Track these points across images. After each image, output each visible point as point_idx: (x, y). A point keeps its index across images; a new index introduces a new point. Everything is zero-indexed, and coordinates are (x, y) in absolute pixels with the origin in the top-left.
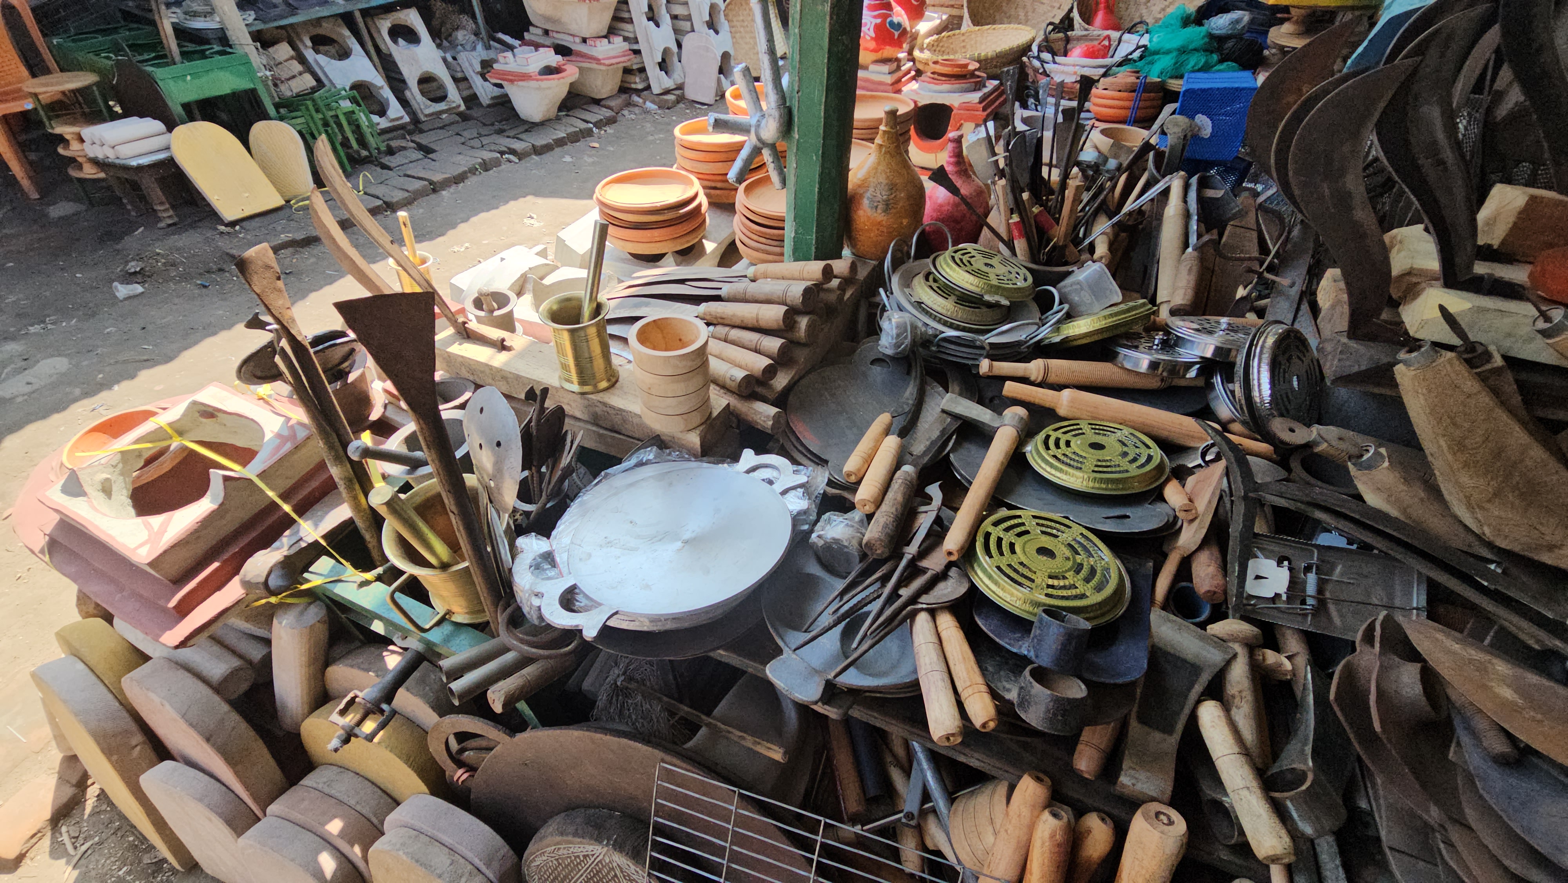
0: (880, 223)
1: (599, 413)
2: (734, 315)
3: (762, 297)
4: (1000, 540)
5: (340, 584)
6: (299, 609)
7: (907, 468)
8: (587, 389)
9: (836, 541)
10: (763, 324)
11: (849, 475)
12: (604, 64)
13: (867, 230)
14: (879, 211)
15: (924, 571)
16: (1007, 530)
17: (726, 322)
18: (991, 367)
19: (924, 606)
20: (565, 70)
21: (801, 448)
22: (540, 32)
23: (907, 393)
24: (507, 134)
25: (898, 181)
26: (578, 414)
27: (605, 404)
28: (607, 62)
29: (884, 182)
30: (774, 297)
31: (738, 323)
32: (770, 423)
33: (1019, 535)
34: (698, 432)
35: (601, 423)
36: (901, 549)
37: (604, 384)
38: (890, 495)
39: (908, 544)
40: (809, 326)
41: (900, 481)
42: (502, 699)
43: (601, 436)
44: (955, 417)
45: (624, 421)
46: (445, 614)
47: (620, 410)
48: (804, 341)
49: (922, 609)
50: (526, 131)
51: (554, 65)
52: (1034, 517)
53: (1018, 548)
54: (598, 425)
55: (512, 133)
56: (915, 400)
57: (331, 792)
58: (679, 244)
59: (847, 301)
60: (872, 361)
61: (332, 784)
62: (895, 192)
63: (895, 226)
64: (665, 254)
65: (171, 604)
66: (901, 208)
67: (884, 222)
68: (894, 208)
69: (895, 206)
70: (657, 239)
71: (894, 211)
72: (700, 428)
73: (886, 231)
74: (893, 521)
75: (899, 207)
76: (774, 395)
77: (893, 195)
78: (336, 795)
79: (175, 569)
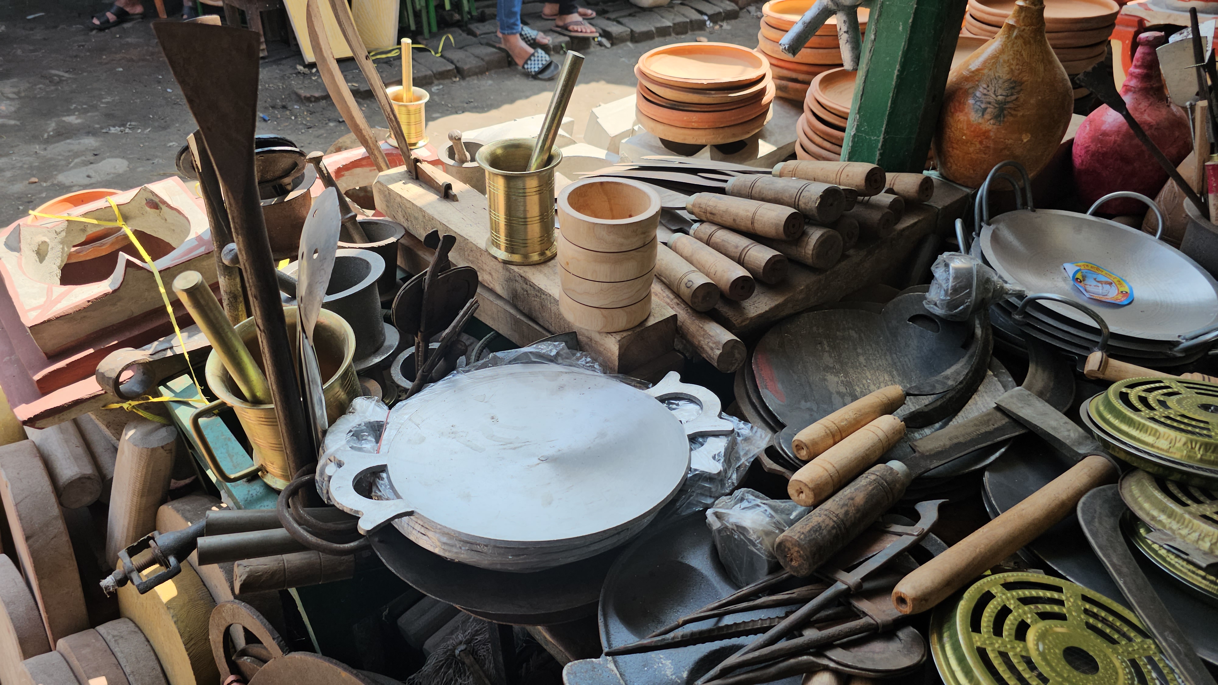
0: (985, 134)
1: (519, 290)
2: (726, 212)
3: (770, 195)
4: (1004, 612)
5: (183, 407)
6: (150, 427)
7: (896, 465)
8: (516, 258)
9: (742, 530)
10: (759, 227)
11: (799, 447)
13: (966, 142)
14: (987, 116)
15: (858, 614)
16: (1025, 601)
17: (717, 219)
18: (1103, 365)
19: (832, 665)
21: (755, 400)
23: (949, 372)
24: (607, 16)
25: (1026, 77)
26: (499, 289)
27: (526, 280)
29: (1006, 77)
30: (786, 197)
31: (729, 221)
32: (718, 352)
33: (1044, 616)
34: (618, 337)
35: (519, 304)
36: (835, 571)
37: (535, 257)
38: (847, 491)
39: (849, 570)
40: (822, 243)
41: (873, 477)
42: (244, 577)
43: (517, 321)
44: (1017, 421)
45: (543, 306)
46: (258, 470)
47: (540, 290)
48: (810, 261)
49: (826, 669)
50: (630, 15)
52: (1085, 598)
53: (1031, 635)
54: (515, 307)
55: (613, 16)
56: (961, 383)
57: (116, 650)
58: (721, 136)
59: (904, 230)
60: (908, 317)
61: (120, 641)
62: (1018, 93)
63: (1010, 141)
64: (703, 146)
65: (37, 377)
66: (1023, 116)
67: (992, 134)
68: (1012, 115)
69: (1013, 112)
70: (695, 125)
71: (1011, 119)
72: (625, 334)
73: (988, 147)
74: (833, 528)
75: (1020, 114)
76: (742, 322)
77: (1014, 97)
78: (119, 655)
79: (53, 343)
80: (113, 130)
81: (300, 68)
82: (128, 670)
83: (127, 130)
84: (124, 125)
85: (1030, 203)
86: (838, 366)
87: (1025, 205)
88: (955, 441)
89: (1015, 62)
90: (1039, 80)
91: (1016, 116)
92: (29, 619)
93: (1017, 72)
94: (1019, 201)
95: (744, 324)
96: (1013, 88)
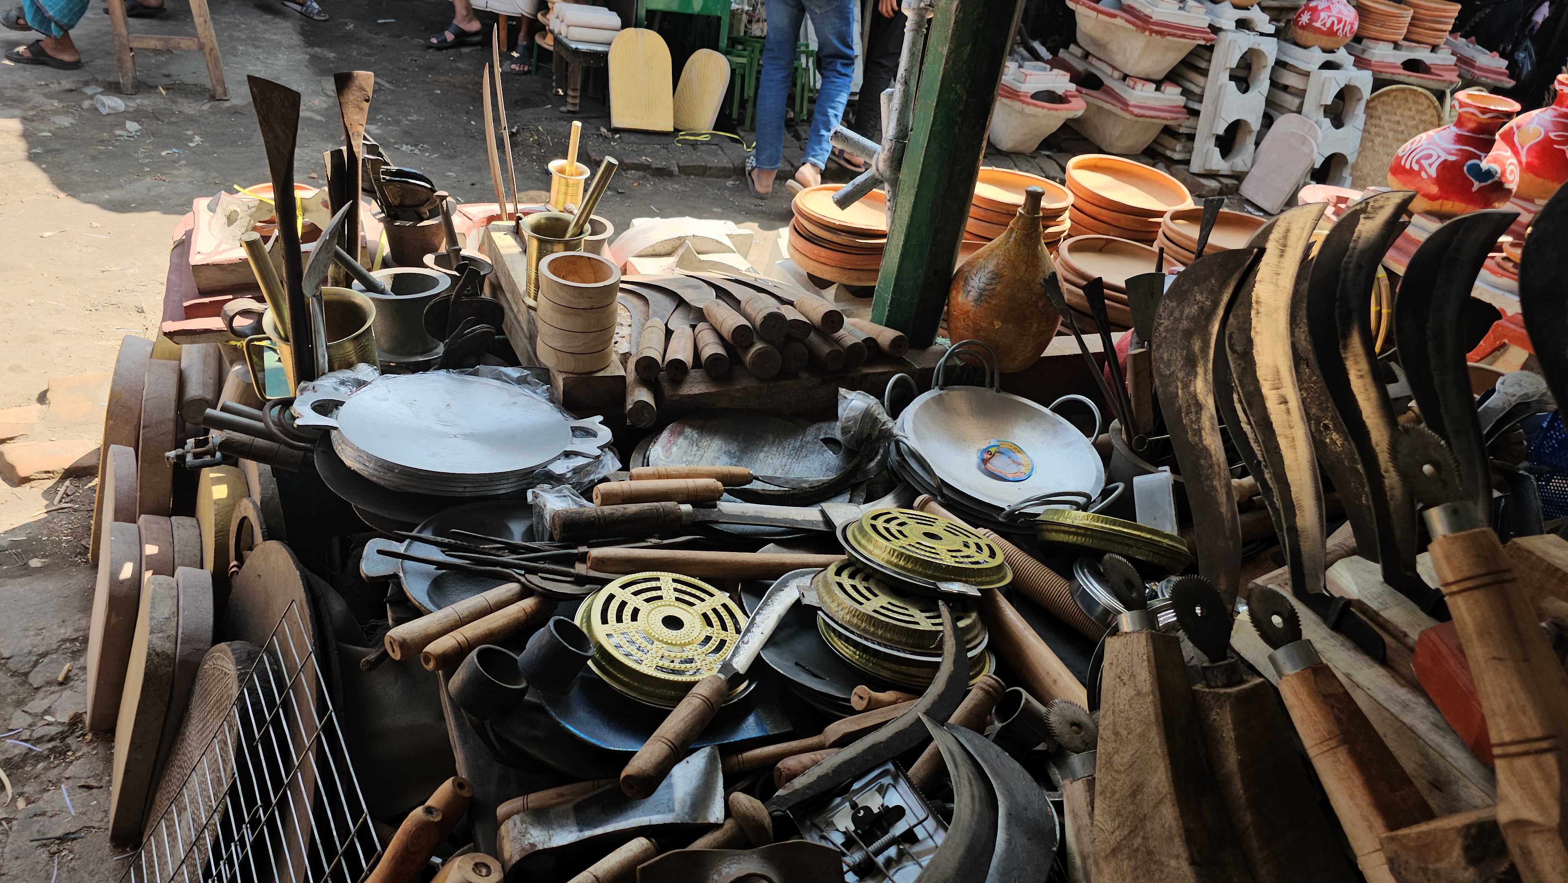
3: (749, 311)
4: (656, 589)
7: (686, 508)
9: (544, 506)
11: (630, 476)
12: (1131, 113)
13: (959, 317)
15: (571, 567)
16: (679, 591)
17: (711, 321)
18: (922, 504)
19: (524, 581)
20: (1069, 102)
22: (1078, 52)
26: (525, 329)
28: (1136, 111)
29: (991, 268)
31: (714, 323)
32: (635, 406)
33: (682, 601)
34: (564, 376)
36: (580, 544)
41: (656, 505)
48: (750, 367)
51: (1060, 92)
52: (725, 605)
53: (658, 603)
54: (531, 345)
56: (814, 487)
57: (175, 533)
58: (846, 277)
59: (869, 374)
60: (822, 437)
61: (181, 528)
62: (996, 284)
63: (984, 325)
64: (832, 283)
65: (186, 304)
66: (995, 305)
67: (971, 314)
68: (987, 302)
69: (989, 300)
70: (823, 260)
71: (986, 305)
72: (571, 375)
73: (968, 325)
74: (594, 517)
75: (993, 302)
76: (672, 396)
77: (992, 287)
78: (175, 536)
79: (207, 282)
80: (405, 148)
81: (603, 130)
82: (176, 549)
83: (416, 151)
84: (416, 146)
85: (997, 384)
86: (737, 454)
87: (992, 385)
88: (759, 514)
89: (1002, 258)
90: (1017, 278)
91: (989, 303)
92: (128, 497)
93: (1001, 266)
94: (988, 380)
95: (674, 398)
96: (993, 279)
